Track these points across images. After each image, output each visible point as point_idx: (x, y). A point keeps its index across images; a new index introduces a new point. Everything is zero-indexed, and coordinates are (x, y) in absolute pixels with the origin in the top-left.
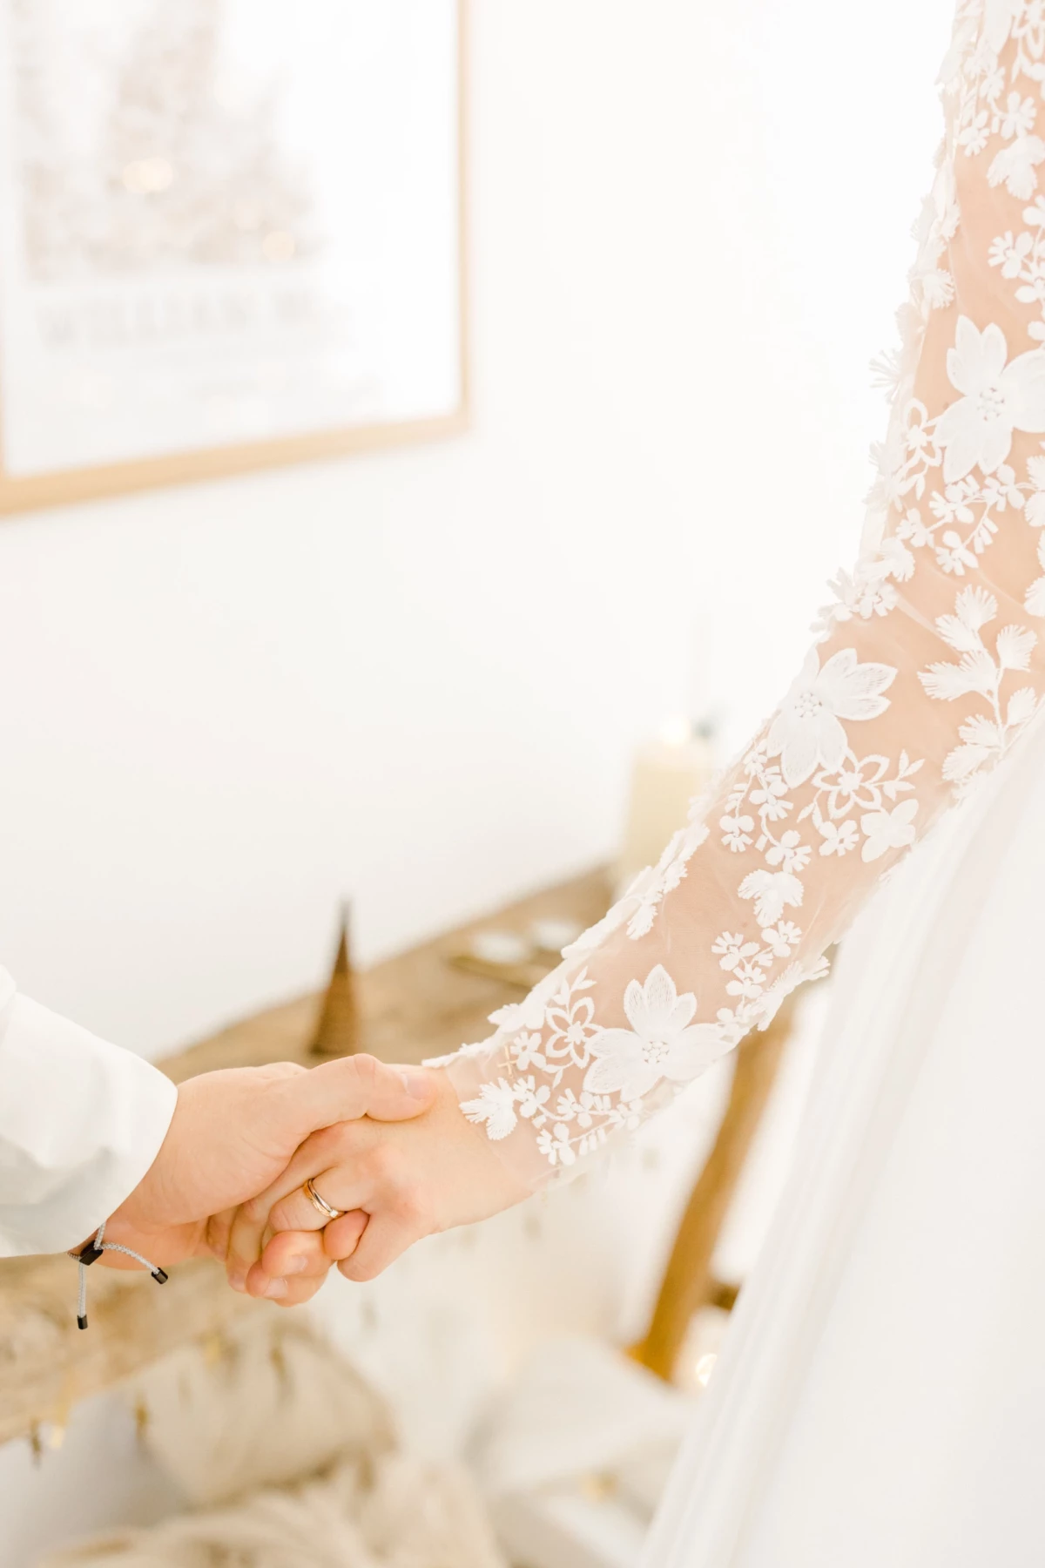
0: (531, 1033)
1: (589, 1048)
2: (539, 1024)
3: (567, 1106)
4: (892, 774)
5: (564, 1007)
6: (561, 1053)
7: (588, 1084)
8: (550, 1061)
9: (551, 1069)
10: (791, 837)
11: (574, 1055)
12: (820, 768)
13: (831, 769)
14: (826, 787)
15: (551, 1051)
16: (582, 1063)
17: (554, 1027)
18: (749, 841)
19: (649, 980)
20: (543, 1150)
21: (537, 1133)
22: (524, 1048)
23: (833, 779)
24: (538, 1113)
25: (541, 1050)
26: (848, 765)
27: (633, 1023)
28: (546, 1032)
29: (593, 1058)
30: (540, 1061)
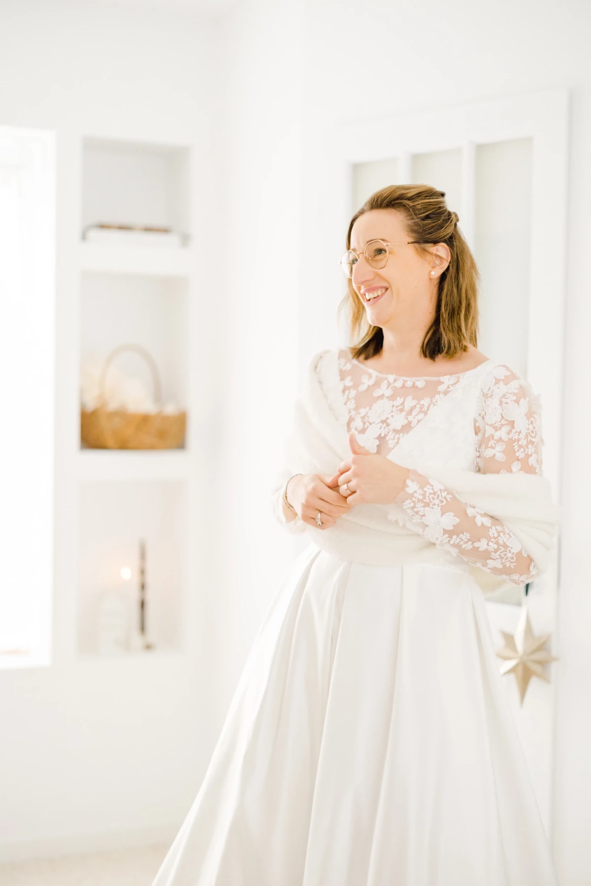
0: (433, 489)
1: (435, 507)
2: (435, 491)
3: (420, 505)
4: (511, 562)
5: (442, 496)
6: (432, 500)
7: (427, 508)
8: (429, 497)
9: (427, 498)
10: (496, 546)
11: (432, 503)
12: (512, 548)
13: (512, 551)
14: (508, 551)
15: (431, 496)
16: (431, 506)
17: (437, 494)
18: (492, 537)
19: (455, 518)
20: (406, 501)
21: (411, 499)
22: (429, 489)
23: (510, 552)
24: (416, 498)
25: (430, 494)
26: (513, 553)
27: (443, 516)
28: (435, 493)
29: (432, 508)
30: (428, 494)
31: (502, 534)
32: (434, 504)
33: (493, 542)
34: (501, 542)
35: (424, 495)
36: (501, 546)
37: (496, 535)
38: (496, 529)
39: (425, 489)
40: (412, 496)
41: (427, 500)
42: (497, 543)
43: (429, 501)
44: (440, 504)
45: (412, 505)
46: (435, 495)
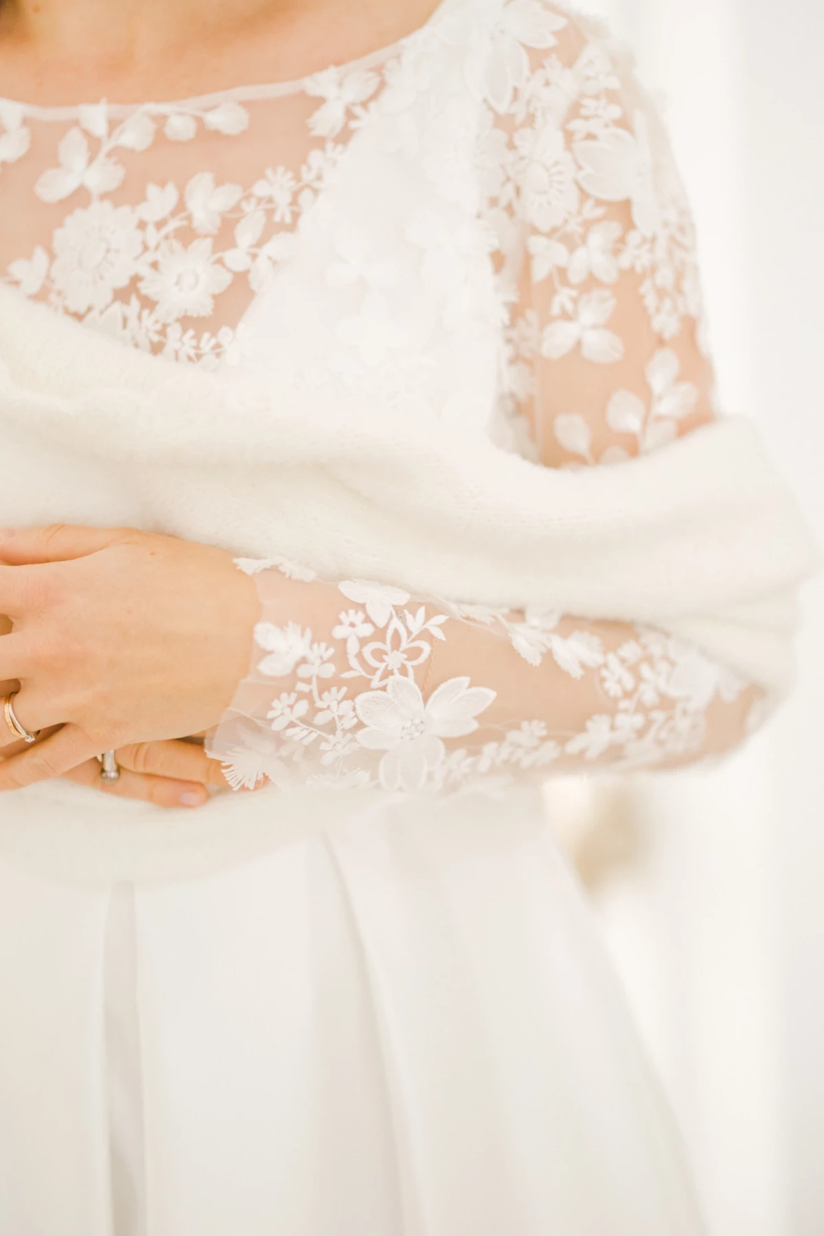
0: (368, 620)
1: (390, 681)
2: (381, 623)
3: (331, 698)
5: (409, 632)
6: (374, 663)
8: (360, 656)
9: (354, 662)
11: (379, 673)
15: (368, 651)
16: (376, 683)
17: (390, 635)
19: (474, 690)
20: (275, 703)
21: (291, 690)
22: (351, 625)
24: (308, 681)
25: (363, 641)
27: (430, 702)
28: (380, 634)
29: (384, 689)
30: (353, 647)
31: (645, 670)
32: (388, 673)
33: (626, 711)
34: (649, 697)
35: (341, 659)
36: (654, 708)
37: (629, 683)
38: (623, 661)
39: (339, 632)
40: (289, 682)
41: (357, 671)
42: (641, 708)
43: (363, 673)
44: (409, 664)
45: (302, 708)
46: (384, 641)
